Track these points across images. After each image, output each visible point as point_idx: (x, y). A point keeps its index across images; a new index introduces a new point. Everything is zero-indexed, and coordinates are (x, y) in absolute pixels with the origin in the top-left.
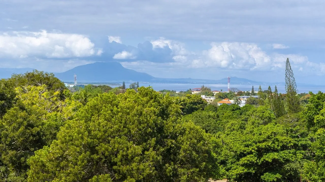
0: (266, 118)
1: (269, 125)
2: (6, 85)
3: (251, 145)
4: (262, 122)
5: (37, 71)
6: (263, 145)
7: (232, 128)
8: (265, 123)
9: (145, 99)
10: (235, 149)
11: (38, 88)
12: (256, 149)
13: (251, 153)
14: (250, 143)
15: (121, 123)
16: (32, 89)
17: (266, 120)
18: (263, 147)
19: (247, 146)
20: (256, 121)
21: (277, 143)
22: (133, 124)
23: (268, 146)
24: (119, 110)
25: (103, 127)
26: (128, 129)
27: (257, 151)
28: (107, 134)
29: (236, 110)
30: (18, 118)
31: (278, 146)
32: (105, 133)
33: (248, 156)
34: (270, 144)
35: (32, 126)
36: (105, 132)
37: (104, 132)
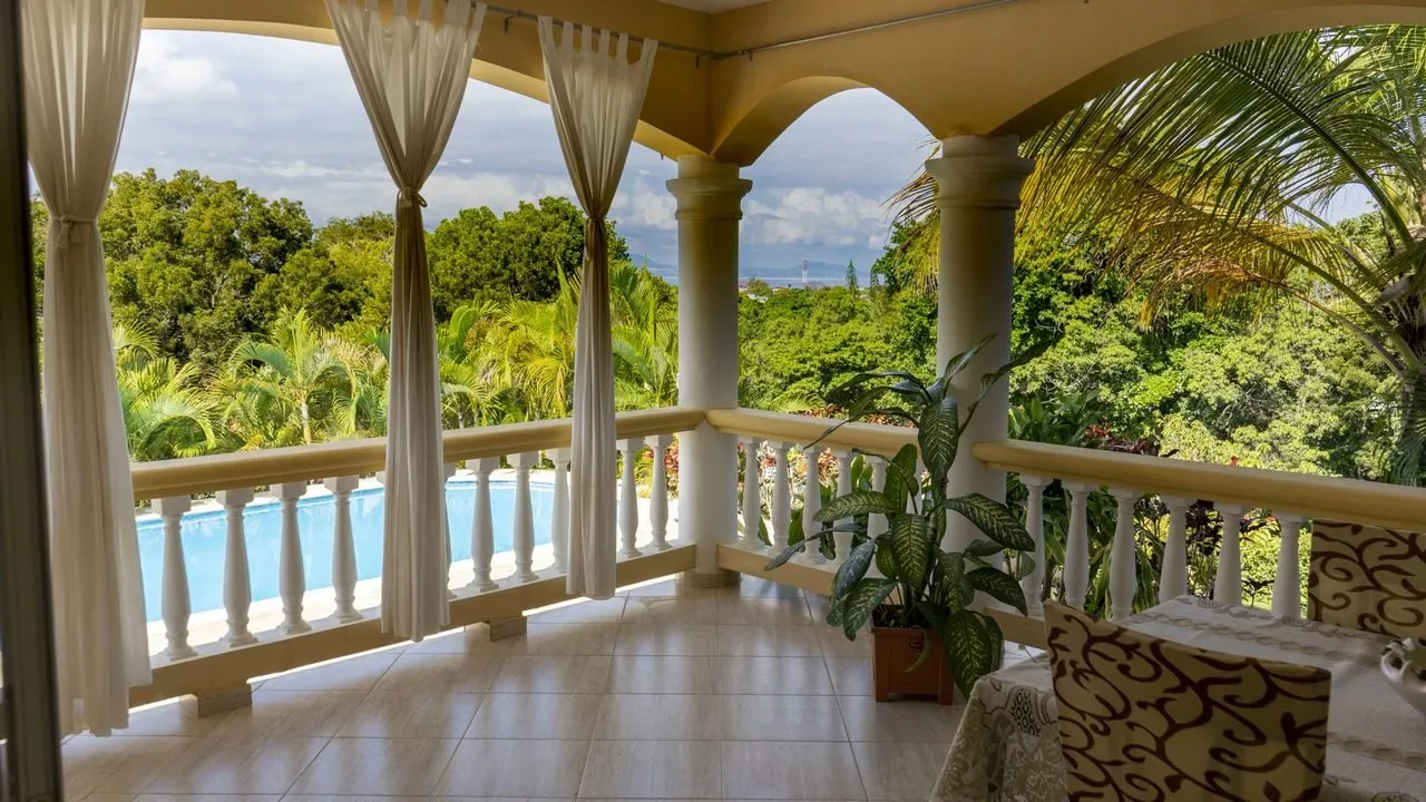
0: (845, 309)
1: (851, 325)
2: (289, 211)
3: (810, 359)
4: (835, 317)
5: (380, 214)
6: (831, 358)
7: (778, 332)
8: (845, 320)
9: (550, 218)
10: (778, 368)
11: (380, 244)
12: (819, 365)
13: (809, 374)
14: (808, 355)
15: (497, 259)
16: (367, 247)
17: (846, 313)
18: (833, 360)
19: (804, 361)
20: (826, 316)
21: (860, 354)
22: (520, 261)
23: (843, 359)
24: (495, 235)
25: (462, 268)
26: (511, 271)
27: (819, 369)
28: (468, 282)
29: (800, 307)
30: (309, 271)
31: (863, 360)
32: (464, 279)
33: (804, 380)
34: (845, 356)
35: (340, 288)
36: (465, 276)
37: (462, 276)
